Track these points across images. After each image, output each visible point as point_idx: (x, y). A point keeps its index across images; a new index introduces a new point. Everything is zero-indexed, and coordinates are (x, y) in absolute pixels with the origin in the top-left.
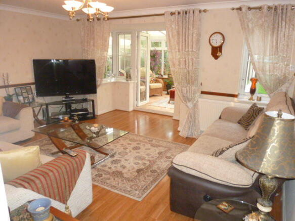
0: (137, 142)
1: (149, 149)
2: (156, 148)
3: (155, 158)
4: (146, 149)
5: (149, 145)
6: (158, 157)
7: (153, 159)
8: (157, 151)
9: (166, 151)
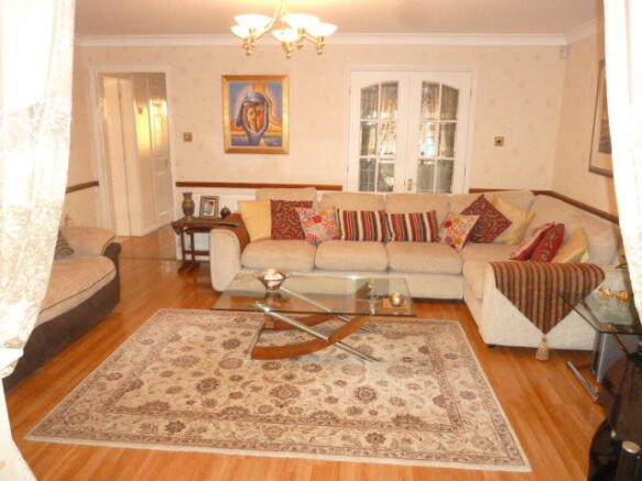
0: (218, 409)
1: (170, 391)
2: (152, 398)
3: (148, 369)
4: (179, 389)
5: (174, 406)
6: (141, 371)
7: (154, 365)
8: (145, 388)
9: (120, 394)
